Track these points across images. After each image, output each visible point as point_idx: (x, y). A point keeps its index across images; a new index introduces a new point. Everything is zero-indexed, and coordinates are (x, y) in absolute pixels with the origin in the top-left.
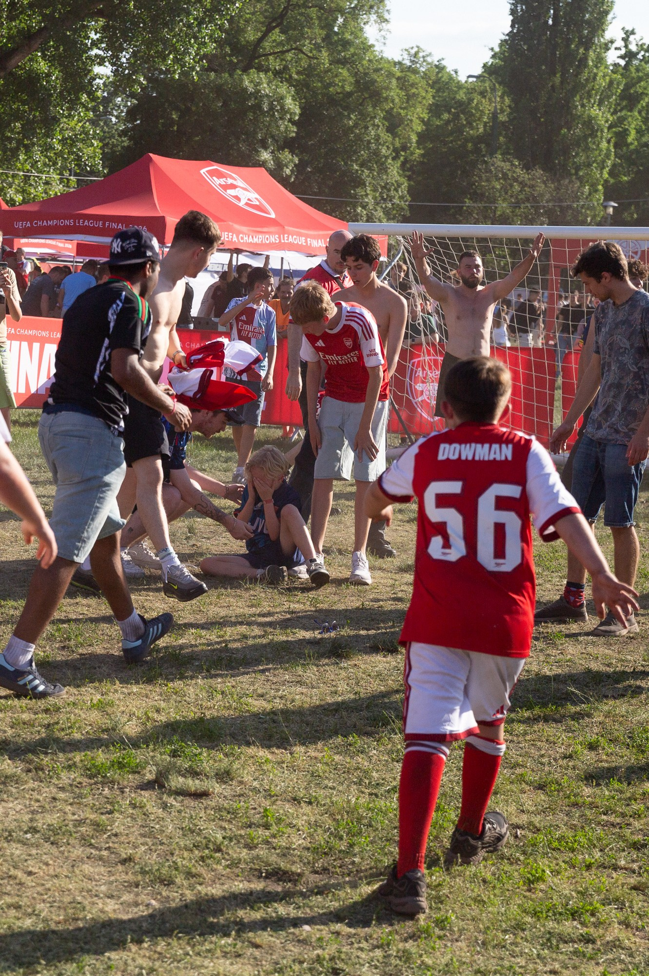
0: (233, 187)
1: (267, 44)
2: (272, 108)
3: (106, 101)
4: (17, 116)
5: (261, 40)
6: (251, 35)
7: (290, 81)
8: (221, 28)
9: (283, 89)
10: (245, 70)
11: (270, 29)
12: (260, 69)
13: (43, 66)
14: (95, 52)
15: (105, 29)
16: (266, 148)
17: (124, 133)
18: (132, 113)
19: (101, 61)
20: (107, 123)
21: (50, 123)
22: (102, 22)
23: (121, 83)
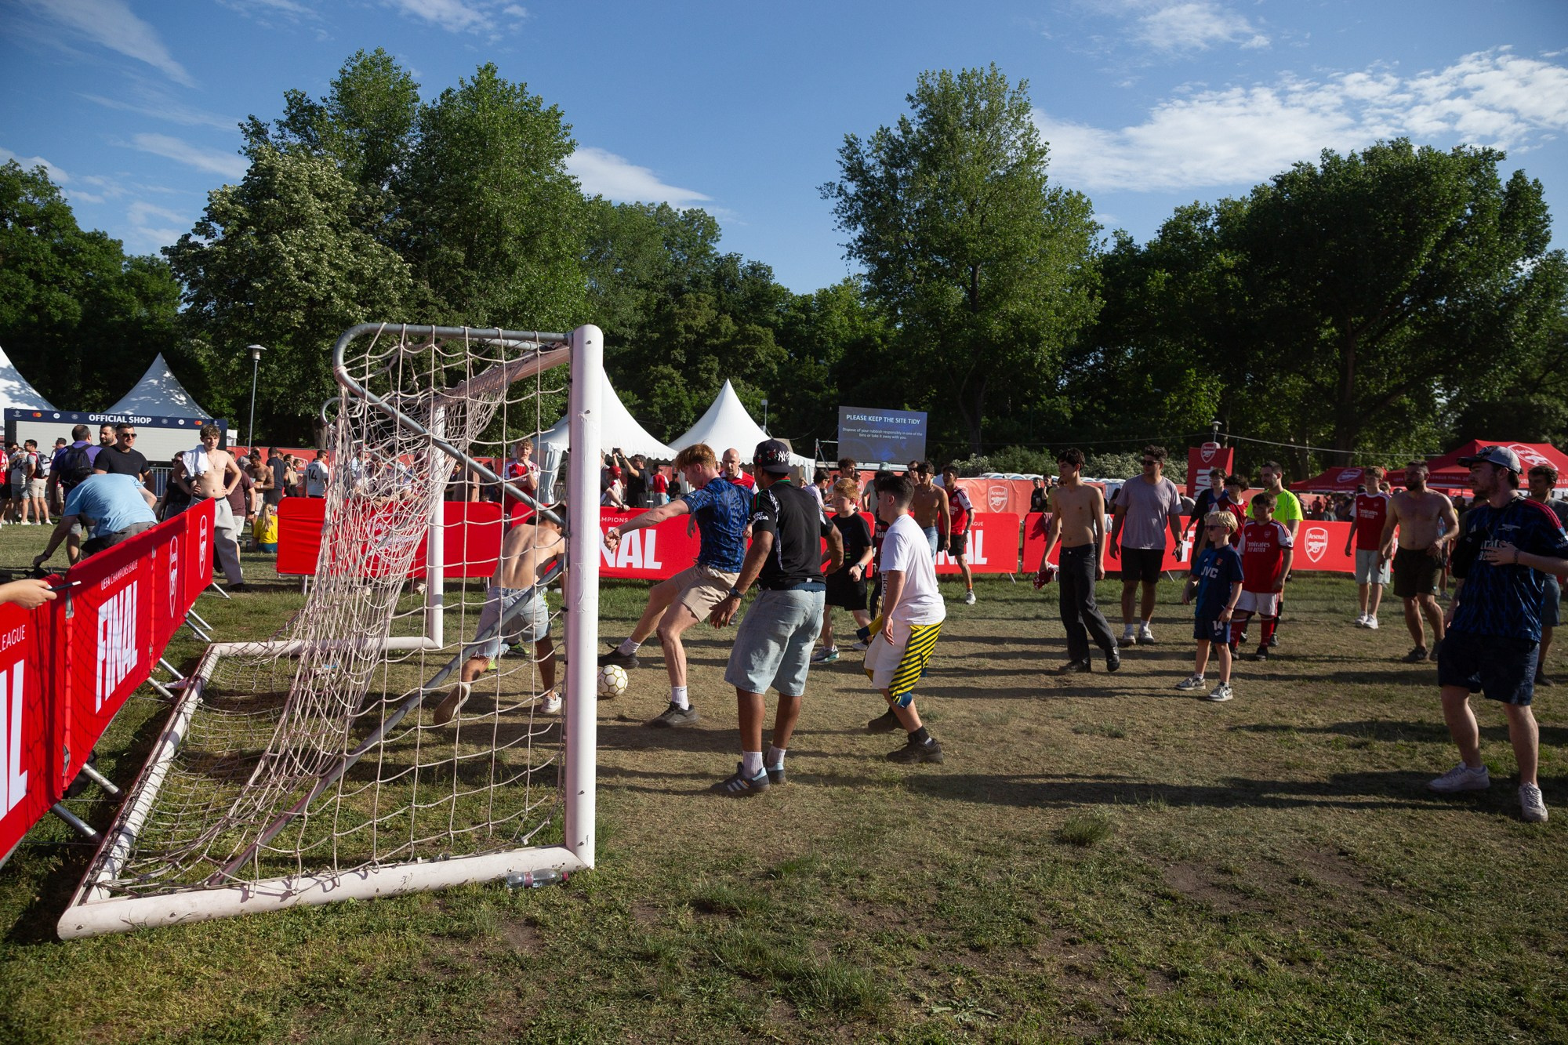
0: (1529, 455)
1: (1546, 379)
2: (1550, 412)
3: (1441, 416)
4: (1392, 426)
5: (1541, 378)
6: (1535, 376)
7: (1562, 398)
8: (1516, 373)
9: (1557, 402)
10: (1531, 394)
11: (1547, 371)
12: (1541, 392)
13: (1406, 401)
14: (1437, 391)
15: (1442, 381)
16: (1546, 433)
17: (1454, 431)
18: (1458, 421)
19: (1441, 396)
20: (1443, 427)
21: (1410, 428)
22: (1441, 377)
23: (1452, 405)
